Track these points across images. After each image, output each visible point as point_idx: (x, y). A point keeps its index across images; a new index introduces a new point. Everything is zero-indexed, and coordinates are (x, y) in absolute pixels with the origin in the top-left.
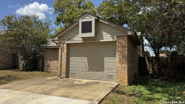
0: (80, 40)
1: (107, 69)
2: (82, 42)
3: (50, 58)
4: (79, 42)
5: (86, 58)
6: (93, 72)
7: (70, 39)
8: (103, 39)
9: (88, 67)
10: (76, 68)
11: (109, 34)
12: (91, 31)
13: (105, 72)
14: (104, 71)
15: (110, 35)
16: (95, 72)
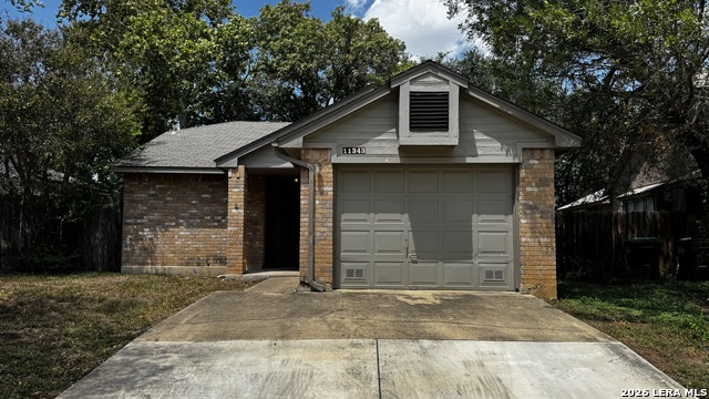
0: (391, 155)
1: (483, 252)
2: (397, 160)
3: (156, 216)
4: (387, 161)
5: (406, 216)
6: (434, 265)
7: (347, 150)
8: (477, 155)
9: (412, 247)
10: (365, 251)
11: (499, 139)
12: (444, 127)
13: (476, 261)
14: (471, 258)
15: (499, 145)
16: (441, 263)
